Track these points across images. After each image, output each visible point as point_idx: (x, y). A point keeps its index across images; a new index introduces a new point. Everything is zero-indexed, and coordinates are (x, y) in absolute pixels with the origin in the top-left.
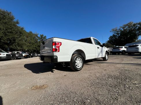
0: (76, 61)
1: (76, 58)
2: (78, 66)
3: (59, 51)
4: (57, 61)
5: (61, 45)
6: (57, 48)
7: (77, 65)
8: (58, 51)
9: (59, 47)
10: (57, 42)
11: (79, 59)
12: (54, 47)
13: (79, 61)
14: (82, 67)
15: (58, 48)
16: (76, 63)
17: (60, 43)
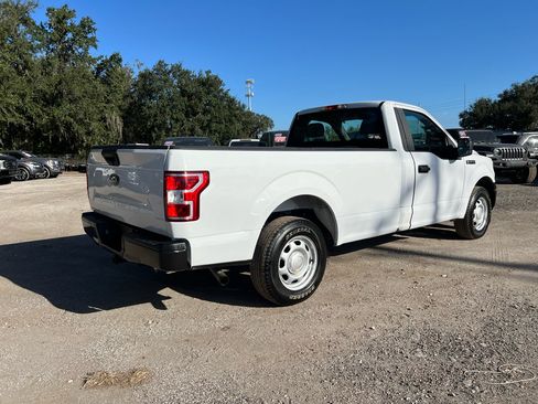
0: (284, 255)
1: (284, 241)
2: (292, 277)
3: (196, 216)
4: (189, 264)
5: (206, 183)
6: (187, 203)
7: (285, 277)
8: (191, 217)
9: (196, 198)
10: (186, 175)
11: (298, 243)
12: (171, 198)
13: (298, 254)
14: (317, 284)
15: (191, 203)
16: (282, 265)
17: (201, 177)
